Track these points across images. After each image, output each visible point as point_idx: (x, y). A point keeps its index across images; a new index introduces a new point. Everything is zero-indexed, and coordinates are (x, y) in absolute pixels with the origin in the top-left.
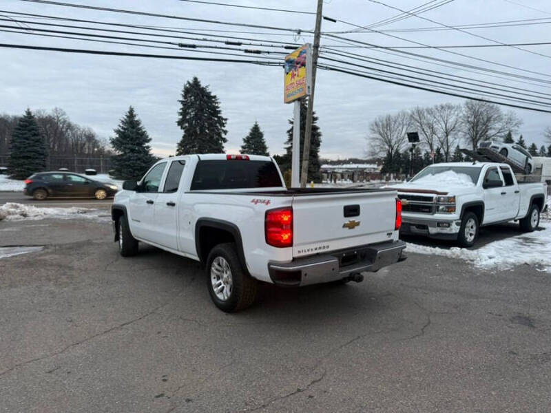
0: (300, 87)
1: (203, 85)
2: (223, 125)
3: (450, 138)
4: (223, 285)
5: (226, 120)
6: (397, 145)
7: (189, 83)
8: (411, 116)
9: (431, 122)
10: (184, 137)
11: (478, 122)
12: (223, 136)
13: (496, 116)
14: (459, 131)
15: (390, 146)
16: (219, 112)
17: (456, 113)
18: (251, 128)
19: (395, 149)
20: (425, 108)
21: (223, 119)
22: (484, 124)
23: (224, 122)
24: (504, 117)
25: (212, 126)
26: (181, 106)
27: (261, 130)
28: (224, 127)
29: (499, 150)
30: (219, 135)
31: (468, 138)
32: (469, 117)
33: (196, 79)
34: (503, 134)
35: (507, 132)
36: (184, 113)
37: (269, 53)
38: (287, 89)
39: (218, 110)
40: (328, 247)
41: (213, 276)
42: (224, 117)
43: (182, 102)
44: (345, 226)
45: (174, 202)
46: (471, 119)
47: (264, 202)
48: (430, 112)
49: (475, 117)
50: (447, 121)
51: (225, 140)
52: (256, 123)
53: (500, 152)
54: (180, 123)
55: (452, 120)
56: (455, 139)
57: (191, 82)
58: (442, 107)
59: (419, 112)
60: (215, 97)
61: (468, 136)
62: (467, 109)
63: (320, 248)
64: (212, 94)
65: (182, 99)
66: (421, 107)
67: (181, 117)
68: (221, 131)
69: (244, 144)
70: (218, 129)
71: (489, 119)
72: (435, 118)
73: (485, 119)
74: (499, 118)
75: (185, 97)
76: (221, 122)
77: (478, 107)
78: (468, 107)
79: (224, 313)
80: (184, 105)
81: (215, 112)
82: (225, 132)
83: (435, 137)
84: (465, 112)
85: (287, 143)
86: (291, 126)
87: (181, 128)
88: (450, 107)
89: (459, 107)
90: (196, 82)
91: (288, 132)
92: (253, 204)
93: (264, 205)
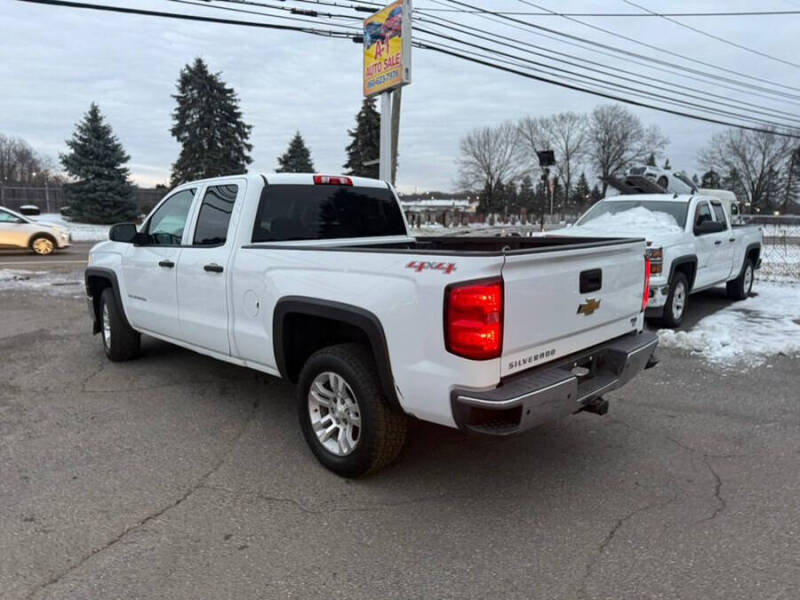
0: (391, 70)
1: (211, 71)
2: (244, 135)
3: (572, 163)
4: (334, 425)
5: (249, 127)
6: (498, 172)
7: (188, 67)
8: (519, 130)
9: (546, 139)
10: (183, 154)
11: (610, 140)
12: (246, 153)
13: (634, 131)
14: (585, 152)
15: (489, 173)
16: (239, 115)
17: (581, 126)
18: (290, 141)
19: (496, 178)
20: (538, 118)
21: (244, 126)
22: (618, 143)
23: (246, 130)
24: (646, 133)
25: (227, 137)
26: (177, 105)
27: (306, 146)
28: (247, 138)
29: (657, 179)
30: (240, 151)
31: (596, 163)
32: (597, 133)
33: (199, 61)
34: (643, 158)
35: (649, 155)
36: (182, 115)
37: (330, 15)
38: (368, 73)
39: (235, 111)
40: (553, 352)
41: (312, 407)
42: (247, 123)
43: (178, 98)
44: (581, 309)
45: (220, 264)
46: (601, 136)
47: (439, 266)
48: (545, 123)
49: (607, 133)
50: (568, 137)
51: (249, 160)
52: (298, 133)
53: (658, 182)
54: (176, 132)
55: (574, 136)
56: (579, 163)
57: (192, 66)
58: (562, 118)
59: (531, 125)
60: (231, 91)
61: (597, 160)
62: (596, 122)
63: (542, 355)
64: (227, 87)
65: (177, 93)
66: (532, 118)
67: (177, 122)
68: (242, 145)
69: (279, 167)
70: (238, 143)
71: (625, 137)
72: (551, 132)
73: (620, 136)
74: (639, 135)
75: (183, 90)
76: (242, 130)
77: (610, 118)
78: (597, 118)
79: (342, 480)
80: (182, 103)
81: (232, 115)
82: (249, 147)
84: (593, 124)
85: (346, 166)
86: (352, 140)
87: (179, 139)
88: (572, 118)
89: (585, 118)
90: (200, 67)
91: (348, 149)
92: (412, 271)
93: (441, 273)
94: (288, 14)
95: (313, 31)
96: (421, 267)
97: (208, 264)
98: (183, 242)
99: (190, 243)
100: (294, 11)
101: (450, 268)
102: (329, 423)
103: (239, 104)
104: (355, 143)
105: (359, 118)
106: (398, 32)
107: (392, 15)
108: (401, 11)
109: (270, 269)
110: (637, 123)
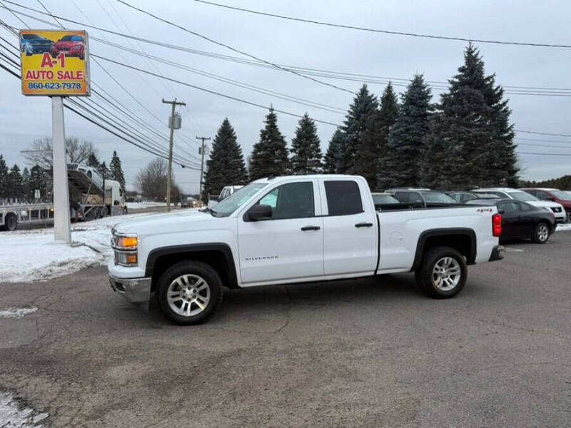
0: (69, 81)
29: (86, 172)
38: (28, 75)
45: (368, 222)
47: (488, 210)
53: (88, 174)
92: (479, 213)
93: (489, 212)
96: (482, 211)
97: (358, 223)
98: (316, 214)
99: (327, 213)
101: (491, 210)
106: (78, 55)
108: (81, 40)
109: (409, 220)
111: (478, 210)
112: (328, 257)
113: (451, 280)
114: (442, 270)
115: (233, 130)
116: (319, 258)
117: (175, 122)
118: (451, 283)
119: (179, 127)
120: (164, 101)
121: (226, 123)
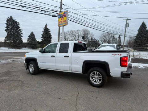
0: (64, 22)
1: (14, 19)
2: (21, 32)
3: (79, 38)
5: (22, 30)
6: (67, 39)
7: (8, 18)
8: (70, 32)
9: (75, 34)
10: (7, 35)
12: (21, 35)
16: (20, 27)
18: (31, 33)
22: (87, 35)
25: (17, 32)
26: (6, 25)
27: (34, 34)
33: (11, 17)
35: (91, 37)
36: (7, 27)
37: (48, 12)
38: (59, 23)
41: (90, 77)
42: (21, 29)
43: (6, 24)
46: (84, 34)
48: (74, 31)
51: (22, 36)
54: (6, 30)
55: (80, 33)
57: (9, 17)
58: (77, 30)
59: (72, 31)
60: (18, 23)
64: (17, 22)
65: (6, 23)
66: (72, 30)
69: (28, 38)
70: (19, 33)
71: (88, 34)
74: (90, 34)
75: (7, 22)
76: (21, 30)
77: (85, 31)
80: (7, 25)
81: (18, 27)
82: (22, 34)
83: (76, 38)
84: (82, 32)
85: (42, 38)
86: (43, 33)
87: (6, 32)
88: (79, 31)
89: (81, 31)
90: (11, 18)
91: (42, 34)
93: (119, 56)
94: (40, 11)
95: (45, 14)
96: (115, 55)
97: (65, 56)
98: (56, 52)
99: (58, 52)
100: (42, 10)
101: (121, 55)
102: (94, 80)
103: (20, 25)
104: (43, 34)
105: (44, 29)
106: (66, 16)
107: (64, 13)
108: (66, 13)
110: (89, 32)
111: (113, 55)
112: (57, 64)
113: (98, 81)
114: (95, 76)
115: (146, 25)
116: (55, 64)
117: (127, 25)
118: (98, 82)
119: (128, 26)
120: (124, 20)
121: (143, 23)
